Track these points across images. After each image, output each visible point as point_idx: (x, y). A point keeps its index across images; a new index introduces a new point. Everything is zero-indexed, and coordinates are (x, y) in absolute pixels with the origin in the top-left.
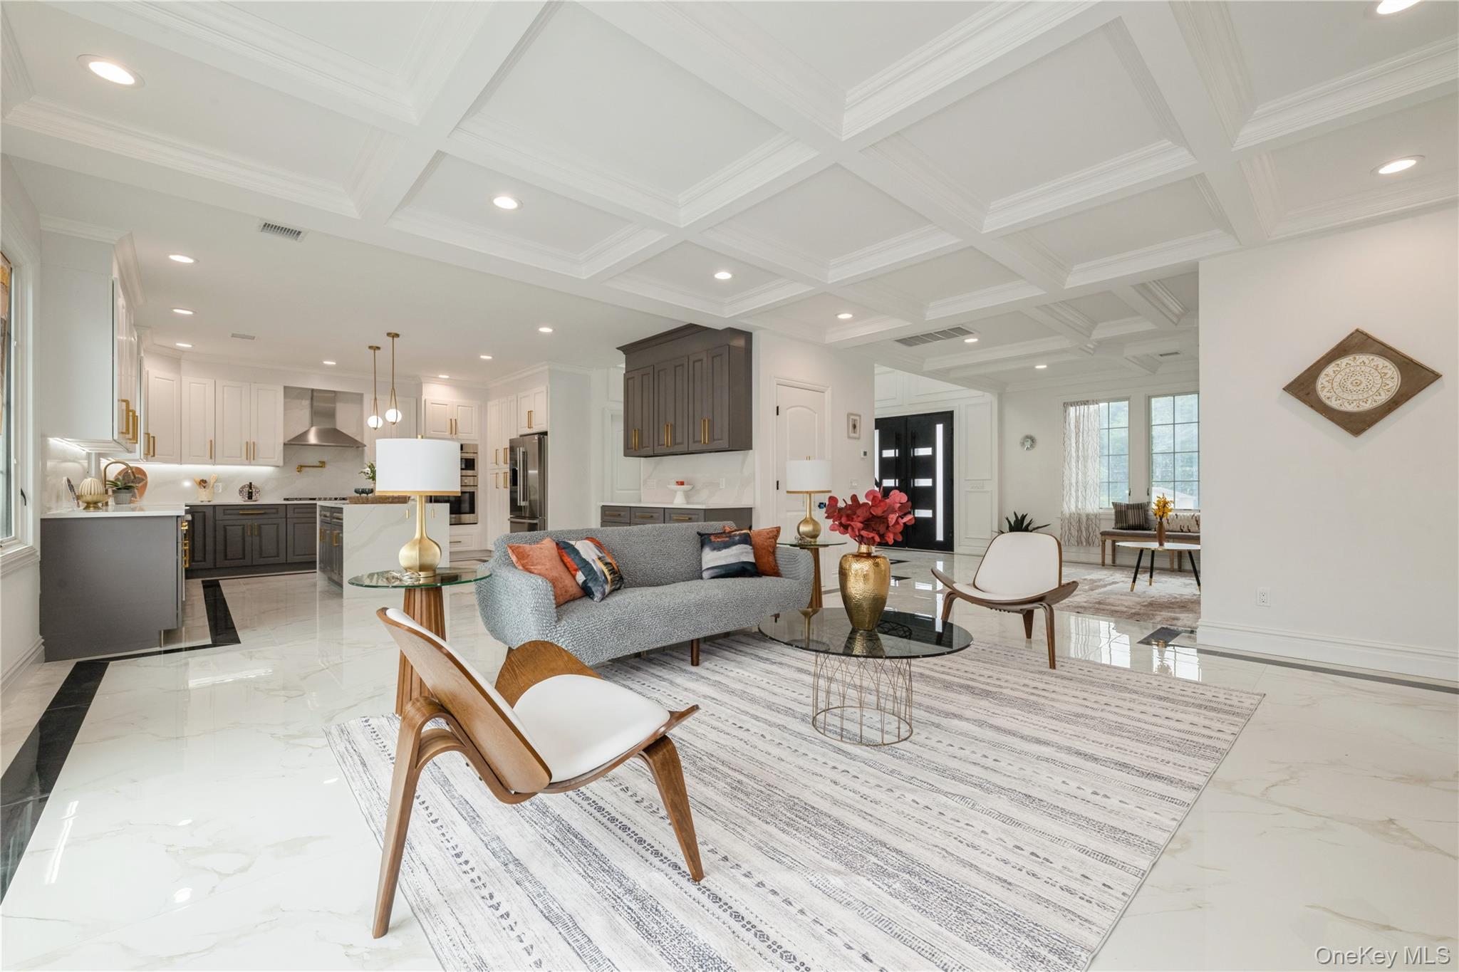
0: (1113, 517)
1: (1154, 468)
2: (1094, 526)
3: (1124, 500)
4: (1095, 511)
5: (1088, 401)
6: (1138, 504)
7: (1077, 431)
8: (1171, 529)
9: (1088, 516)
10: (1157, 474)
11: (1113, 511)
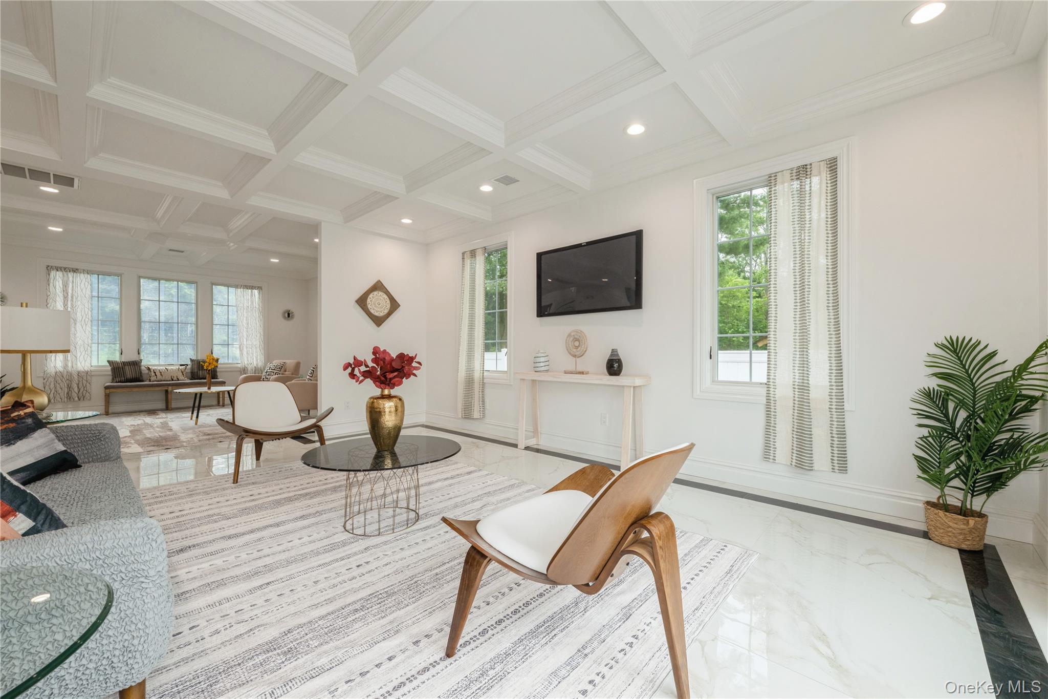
0: (110, 373)
1: (142, 333)
2: (85, 382)
3: (117, 358)
4: (86, 369)
5: (77, 269)
6: (133, 362)
7: (66, 295)
8: (163, 379)
9: (79, 373)
10: (145, 338)
11: (110, 368)
